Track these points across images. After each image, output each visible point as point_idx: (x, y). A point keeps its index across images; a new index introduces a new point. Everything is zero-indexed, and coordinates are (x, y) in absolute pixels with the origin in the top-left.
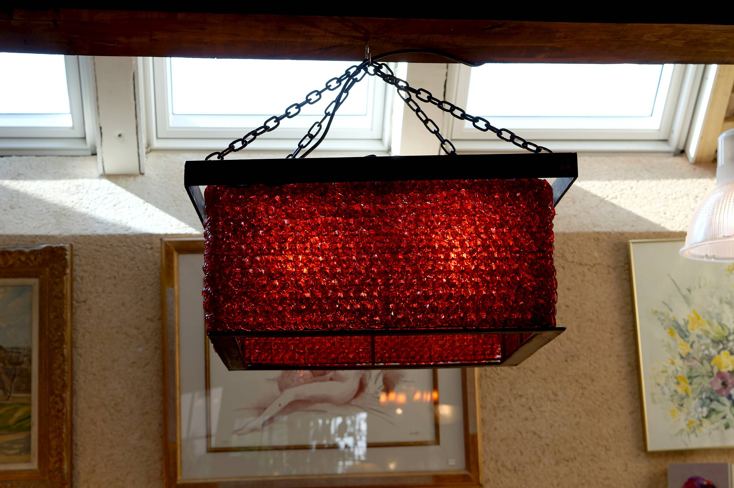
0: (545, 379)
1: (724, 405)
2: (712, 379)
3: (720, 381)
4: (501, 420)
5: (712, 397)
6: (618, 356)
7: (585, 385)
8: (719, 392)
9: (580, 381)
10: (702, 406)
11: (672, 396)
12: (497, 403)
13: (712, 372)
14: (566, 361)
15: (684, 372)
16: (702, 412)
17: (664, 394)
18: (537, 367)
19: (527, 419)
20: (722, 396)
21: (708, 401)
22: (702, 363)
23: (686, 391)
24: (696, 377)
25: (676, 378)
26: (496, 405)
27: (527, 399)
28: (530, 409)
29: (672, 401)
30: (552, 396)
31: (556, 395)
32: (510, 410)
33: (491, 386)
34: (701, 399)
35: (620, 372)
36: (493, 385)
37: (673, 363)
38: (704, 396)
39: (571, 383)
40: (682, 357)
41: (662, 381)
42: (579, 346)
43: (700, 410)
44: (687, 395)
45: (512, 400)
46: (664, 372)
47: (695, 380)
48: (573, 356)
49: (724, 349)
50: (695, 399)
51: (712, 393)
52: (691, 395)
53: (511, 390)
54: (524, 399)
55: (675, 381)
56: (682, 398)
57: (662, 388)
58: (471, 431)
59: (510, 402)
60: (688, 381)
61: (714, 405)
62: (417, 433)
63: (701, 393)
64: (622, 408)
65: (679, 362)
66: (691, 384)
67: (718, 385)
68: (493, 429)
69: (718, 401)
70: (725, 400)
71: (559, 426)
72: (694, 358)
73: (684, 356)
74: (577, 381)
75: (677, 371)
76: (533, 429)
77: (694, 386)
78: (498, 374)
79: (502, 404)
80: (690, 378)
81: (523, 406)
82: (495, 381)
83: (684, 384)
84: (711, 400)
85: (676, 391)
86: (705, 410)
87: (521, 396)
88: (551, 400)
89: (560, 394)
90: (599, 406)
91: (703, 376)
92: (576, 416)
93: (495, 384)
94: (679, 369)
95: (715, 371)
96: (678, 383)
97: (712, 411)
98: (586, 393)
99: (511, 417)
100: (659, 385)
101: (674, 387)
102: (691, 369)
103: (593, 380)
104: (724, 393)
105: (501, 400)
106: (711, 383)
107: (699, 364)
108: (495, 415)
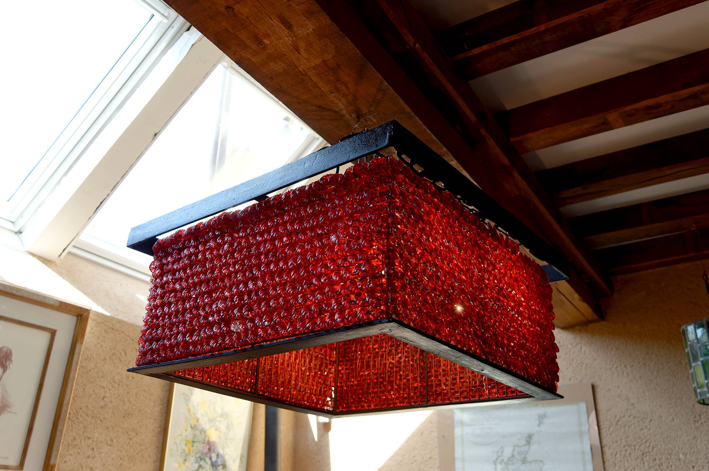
0: (107, 428)
1: (207, 463)
2: (204, 445)
3: (208, 447)
4: (71, 455)
5: (202, 457)
6: (155, 419)
7: (131, 437)
8: (206, 454)
9: (129, 433)
10: (196, 462)
11: (182, 453)
12: (72, 441)
13: (205, 440)
14: (124, 417)
15: (190, 438)
16: (195, 467)
17: (178, 450)
18: (105, 418)
19: (89, 457)
20: (207, 457)
21: (199, 459)
22: (201, 433)
23: (189, 451)
24: (196, 442)
25: (186, 440)
26: (70, 442)
27: (93, 441)
28: (93, 449)
29: (181, 456)
30: (109, 442)
31: (112, 441)
32: (79, 448)
33: (70, 426)
34: (196, 457)
35: (154, 431)
36: (72, 426)
37: (186, 430)
38: (198, 455)
39: (123, 434)
40: (191, 427)
41: (178, 442)
42: (134, 407)
43: (194, 465)
44: (190, 454)
45: (83, 440)
46: (181, 435)
47: (196, 444)
48: (129, 414)
49: (213, 426)
50: (193, 457)
51: (202, 454)
52: (192, 454)
53: (83, 432)
54: (90, 441)
55: (185, 442)
56: (187, 456)
57: (177, 447)
58: (52, 462)
59: (81, 441)
60: (192, 444)
61: (202, 463)
62: (7, 458)
63: (197, 453)
64: (150, 457)
65: (189, 430)
66: (193, 446)
67: (206, 450)
68: (63, 462)
69: (205, 460)
70: (208, 460)
71: (109, 465)
72: (198, 429)
73: (193, 426)
74: (128, 433)
75: (187, 436)
76: (92, 465)
77: (194, 448)
78: (78, 418)
79: (75, 443)
80: (193, 442)
81: (88, 446)
82: (74, 423)
83: (189, 446)
84: (201, 459)
85: (184, 450)
86: (197, 465)
87: (89, 438)
88: (108, 445)
89: (115, 440)
90: (137, 453)
91: (200, 442)
92: (121, 459)
93: (74, 426)
94: (189, 435)
95: (207, 439)
96: (186, 445)
97: (200, 466)
98: (131, 442)
99: (79, 454)
100: (176, 444)
101: (184, 447)
102: (195, 436)
103: (137, 434)
104: (208, 455)
105: (75, 439)
106: (203, 448)
107: (199, 433)
108: (68, 451)
